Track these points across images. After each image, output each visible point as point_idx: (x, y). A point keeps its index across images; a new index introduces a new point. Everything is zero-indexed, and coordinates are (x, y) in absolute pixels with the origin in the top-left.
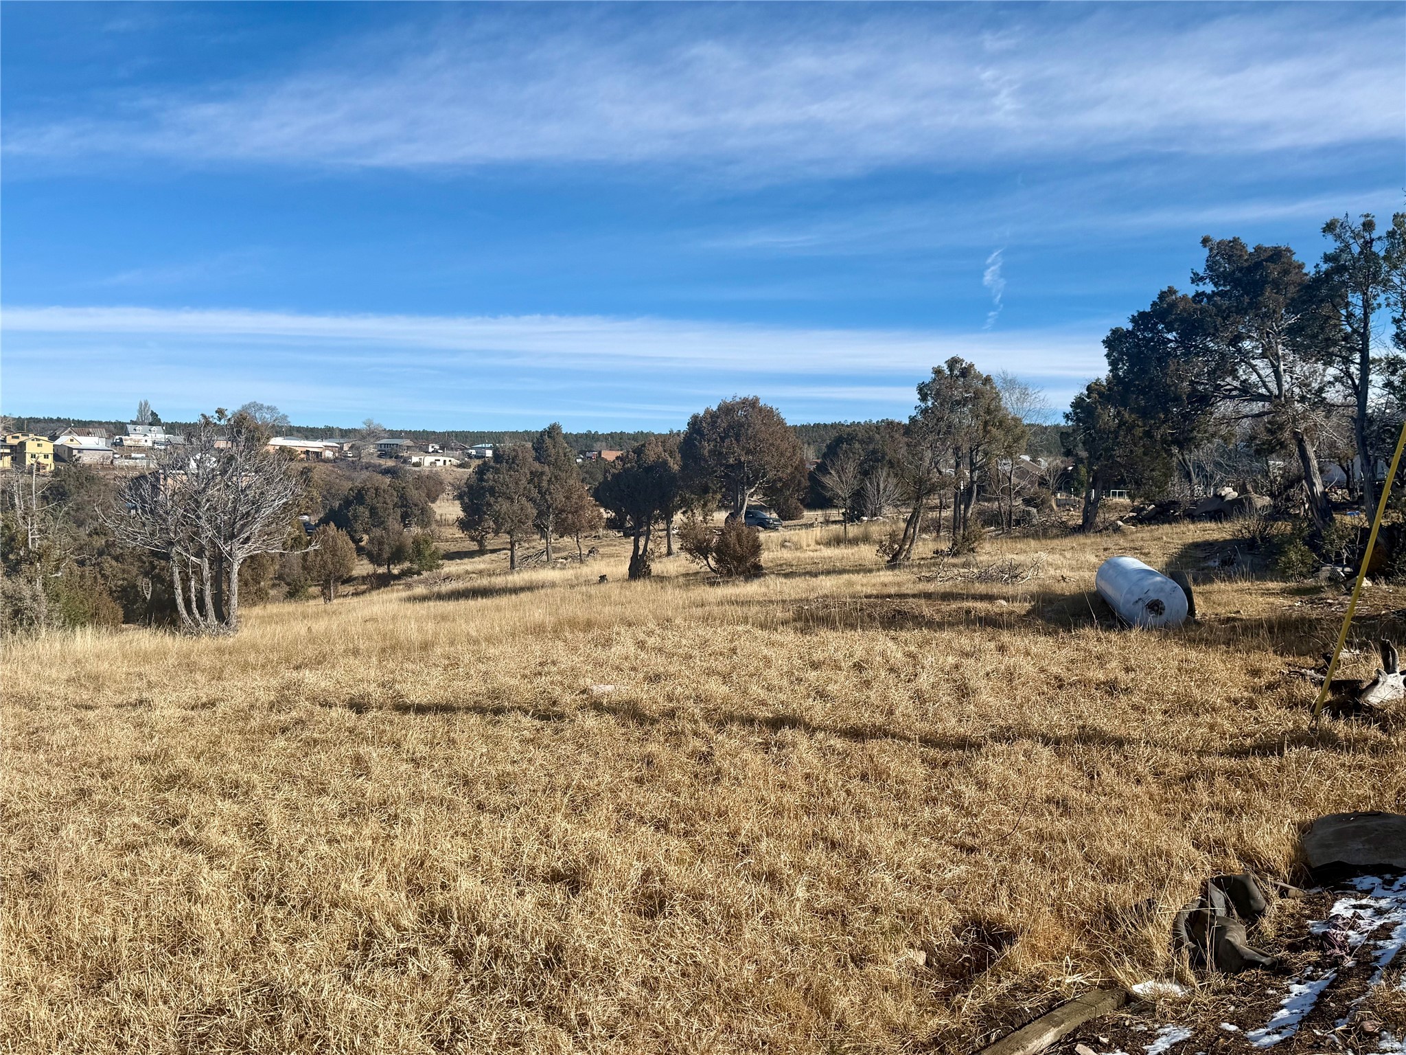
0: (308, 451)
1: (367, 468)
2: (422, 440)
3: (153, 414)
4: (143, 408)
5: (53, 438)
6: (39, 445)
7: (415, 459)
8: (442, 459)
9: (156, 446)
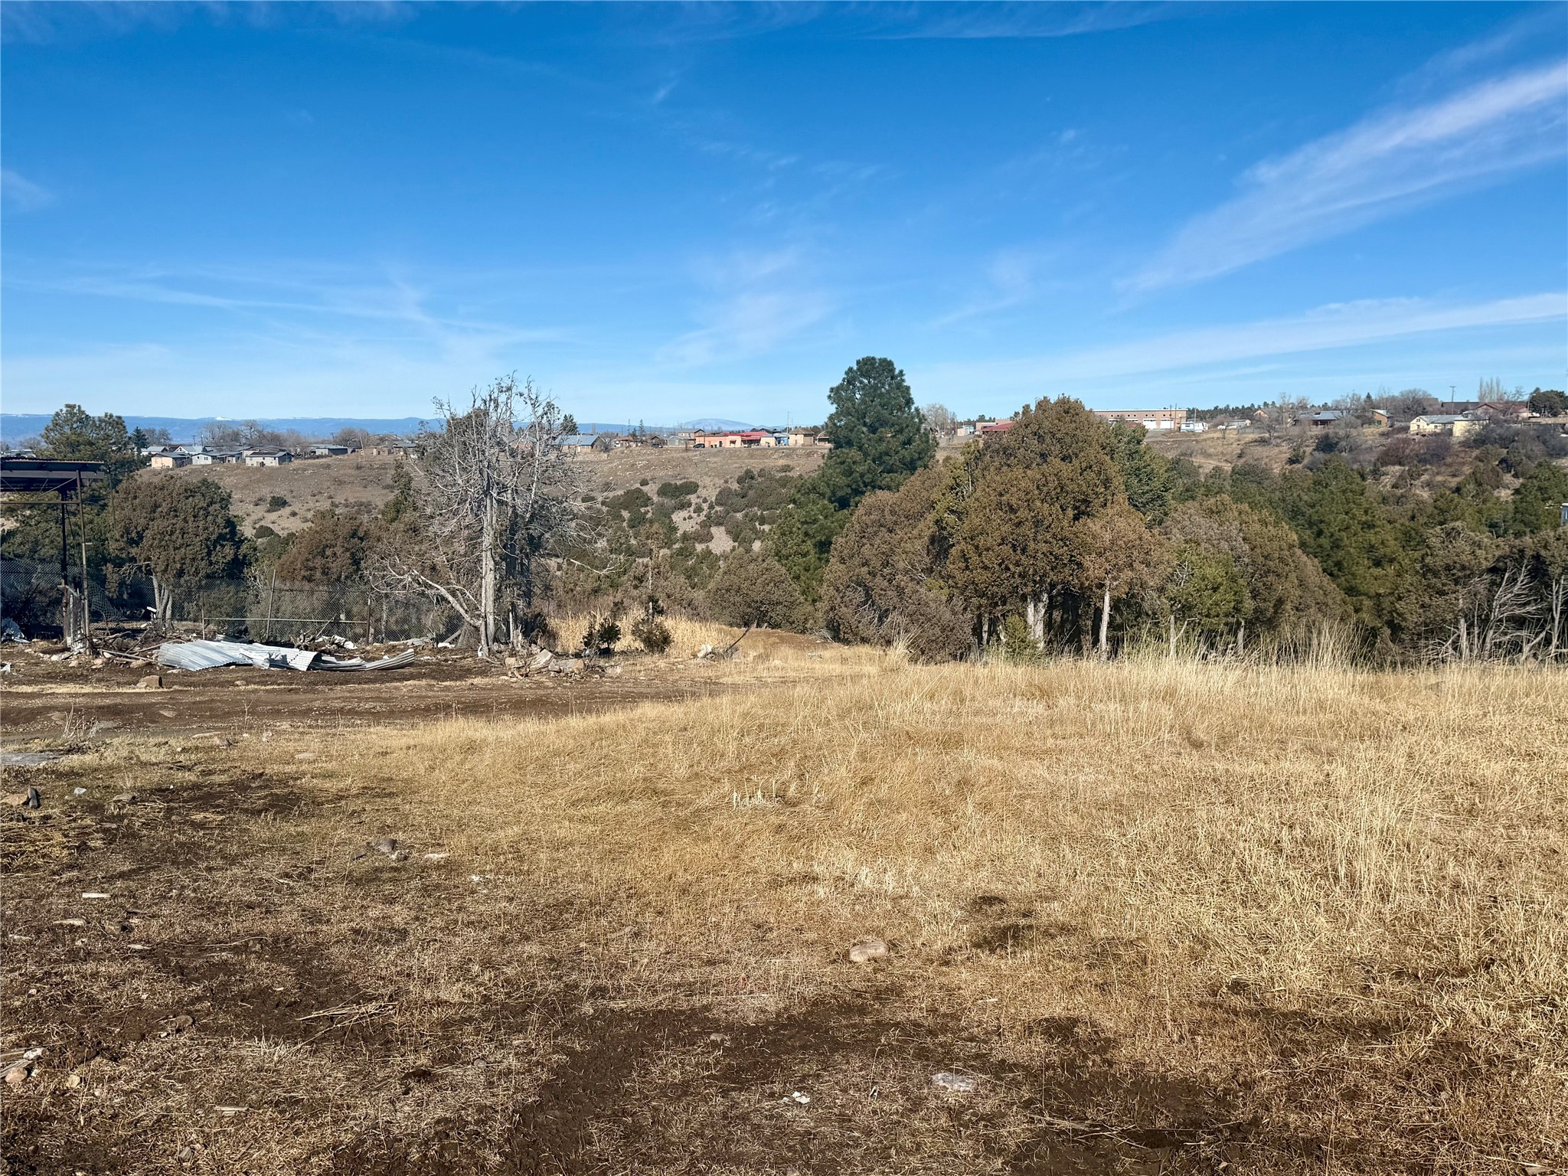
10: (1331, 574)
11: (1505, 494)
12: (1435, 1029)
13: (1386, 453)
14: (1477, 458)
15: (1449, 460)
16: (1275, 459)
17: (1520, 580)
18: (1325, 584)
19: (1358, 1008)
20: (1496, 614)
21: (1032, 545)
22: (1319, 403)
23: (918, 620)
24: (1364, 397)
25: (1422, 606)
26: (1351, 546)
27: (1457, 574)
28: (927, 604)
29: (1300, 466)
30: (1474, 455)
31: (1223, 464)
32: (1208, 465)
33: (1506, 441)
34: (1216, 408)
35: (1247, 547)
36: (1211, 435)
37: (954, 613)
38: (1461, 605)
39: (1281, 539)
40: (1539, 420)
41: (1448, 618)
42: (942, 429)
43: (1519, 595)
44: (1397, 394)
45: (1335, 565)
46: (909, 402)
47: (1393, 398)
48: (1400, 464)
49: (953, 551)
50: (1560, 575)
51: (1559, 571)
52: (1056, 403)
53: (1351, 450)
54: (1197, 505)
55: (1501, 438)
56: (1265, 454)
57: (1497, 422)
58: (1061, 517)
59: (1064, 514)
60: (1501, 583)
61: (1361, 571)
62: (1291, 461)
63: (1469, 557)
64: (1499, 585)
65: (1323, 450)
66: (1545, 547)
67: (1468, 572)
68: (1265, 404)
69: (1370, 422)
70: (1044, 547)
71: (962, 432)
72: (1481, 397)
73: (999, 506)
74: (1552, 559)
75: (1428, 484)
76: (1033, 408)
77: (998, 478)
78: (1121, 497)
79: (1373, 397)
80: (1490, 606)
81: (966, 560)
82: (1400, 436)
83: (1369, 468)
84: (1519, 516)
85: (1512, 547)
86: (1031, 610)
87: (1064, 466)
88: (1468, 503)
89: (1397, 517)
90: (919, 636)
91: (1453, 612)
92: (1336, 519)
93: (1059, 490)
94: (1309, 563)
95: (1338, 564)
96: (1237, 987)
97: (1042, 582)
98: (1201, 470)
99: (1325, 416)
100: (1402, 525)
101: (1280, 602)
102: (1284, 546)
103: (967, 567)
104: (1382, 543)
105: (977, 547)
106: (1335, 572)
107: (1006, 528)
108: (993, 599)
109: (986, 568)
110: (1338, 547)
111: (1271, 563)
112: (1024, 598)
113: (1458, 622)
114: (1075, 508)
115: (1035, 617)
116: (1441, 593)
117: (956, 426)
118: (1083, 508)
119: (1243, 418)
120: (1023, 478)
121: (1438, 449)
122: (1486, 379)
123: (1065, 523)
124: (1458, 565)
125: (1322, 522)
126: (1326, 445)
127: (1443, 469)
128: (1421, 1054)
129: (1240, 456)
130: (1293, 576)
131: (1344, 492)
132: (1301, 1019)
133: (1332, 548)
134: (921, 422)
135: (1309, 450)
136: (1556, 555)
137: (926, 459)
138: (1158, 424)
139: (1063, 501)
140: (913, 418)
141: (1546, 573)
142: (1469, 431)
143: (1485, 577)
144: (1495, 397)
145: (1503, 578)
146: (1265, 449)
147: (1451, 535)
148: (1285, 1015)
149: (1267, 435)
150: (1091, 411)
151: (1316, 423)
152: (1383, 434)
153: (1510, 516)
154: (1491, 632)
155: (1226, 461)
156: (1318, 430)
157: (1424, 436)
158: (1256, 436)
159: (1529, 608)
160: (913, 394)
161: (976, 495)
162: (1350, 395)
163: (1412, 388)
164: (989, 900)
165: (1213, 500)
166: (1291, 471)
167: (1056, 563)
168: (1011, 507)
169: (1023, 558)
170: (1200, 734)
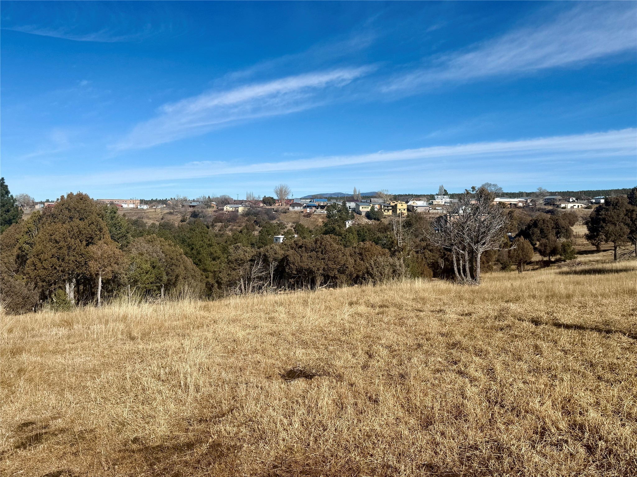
0: (511, 204)
1: (539, 210)
2: (566, 196)
3: (445, 191)
4: (441, 188)
5: (407, 202)
6: (402, 205)
7: (563, 205)
8: (577, 205)
9: (446, 204)
10: (197, 264)
11: (256, 233)
12: (210, 440)
13: (216, 218)
14: (247, 220)
15: (237, 221)
16: (176, 220)
17: (260, 263)
18: (194, 268)
19: (183, 439)
20: (253, 276)
21: (67, 257)
22: (191, 199)
23: (10, 295)
24: (207, 197)
25: (228, 275)
26: (204, 253)
27: (240, 262)
28: (15, 287)
29: (185, 223)
30: (246, 219)
31: (156, 222)
32: (150, 222)
33: (256, 214)
34: (152, 200)
35: (164, 255)
36: (150, 210)
37: (29, 290)
38: (241, 274)
39: (177, 251)
40: (266, 207)
41: (237, 278)
42: (27, 205)
43: (260, 269)
44: (219, 196)
45: (199, 261)
46: (7, 192)
47: (218, 198)
48: (221, 222)
49: (28, 261)
50: (272, 261)
51: (272, 260)
52: (76, 195)
53: (203, 217)
54: (143, 238)
55: (254, 213)
56: (172, 218)
57: (253, 208)
58: (80, 245)
59: (82, 243)
60: (254, 265)
61: (208, 262)
62: (182, 221)
63: (243, 256)
64: (253, 266)
65: (194, 217)
66: (267, 252)
67: (243, 262)
68: (171, 199)
69: (210, 207)
70: (73, 258)
71: (38, 207)
72: (247, 198)
73: (50, 240)
74: (269, 256)
75: (231, 230)
76: (66, 197)
77: (49, 228)
78: (108, 236)
79: (211, 198)
80: (251, 273)
81: (35, 265)
82: (221, 212)
83: (210, 224)
84: (260, 241)
85: (257, 252)
86: (67, 286)
87: (80, 222)
88: (243, 237)
89: (221, 242)
90: (11, 302)
91: (238, 276)
92: (198, 243)
93: (79, 233)
94: (188, 260)
95: (200, 260)
96: (135, 440)
97: (72, 274)
98: (147, 225)
99: (193, 204)
100: (222, 245)
101: (177, 276)
102: (178, 254)
103: (35, 269)
104: (215, 252)
105: (40, 259)
106: (199, 263)
107: (54, 250)
108: (49, 282)
109: (44, 269)
110: (199, 254)
111: (173, 261)
112: (64, 281)
113: (240, 280)
114: (87, 241)
115: (70, 290)
116: (234, 269)
117: (35, 204)
118: (90, 240)
119: (163, 204)
120: (62, 228)
121: (233, 217)
122: (249, 192)
123: (82, 248)
124: (239, 259)
125: (193, 244)
126: (195, 215)
127: (236, 224)
128: (204, 452)
129: (162, 219)
130: (182, 266)
131: (201, 233)
132: (160, 448)
133: (197, 254)
134: (14, 202)
135: (188, 217)
136: (271, 254)
137: (17, 219)
138: (128, 205)
139: (81, 238)
140: (9, 200)
141: (268, 261)
142: (244, 210)
143: (248, 263)
144: (252, 199)
145: (254, 263)
146: (172, 216)
147: (237, 248)
148: (154, 448)
149: (172, 211)
150: (93, 199)
151: (190, 206)
152: (215, 211)
153: (258, 241)
154: (251, 283)
155: (157, 221)
156: (191, 209)
157: (229, 212)
158: (168, 211)
159: (263, 273)
160: (10, 189)
161: (39, 235)
162: (202, 196)
163: (224, 195)
164: (26, 424)
165: (149, 237)
166: (182, 225)
167: (79, 265)
168: (56, 241)
169: (63, 263)
170: (135, 334)
